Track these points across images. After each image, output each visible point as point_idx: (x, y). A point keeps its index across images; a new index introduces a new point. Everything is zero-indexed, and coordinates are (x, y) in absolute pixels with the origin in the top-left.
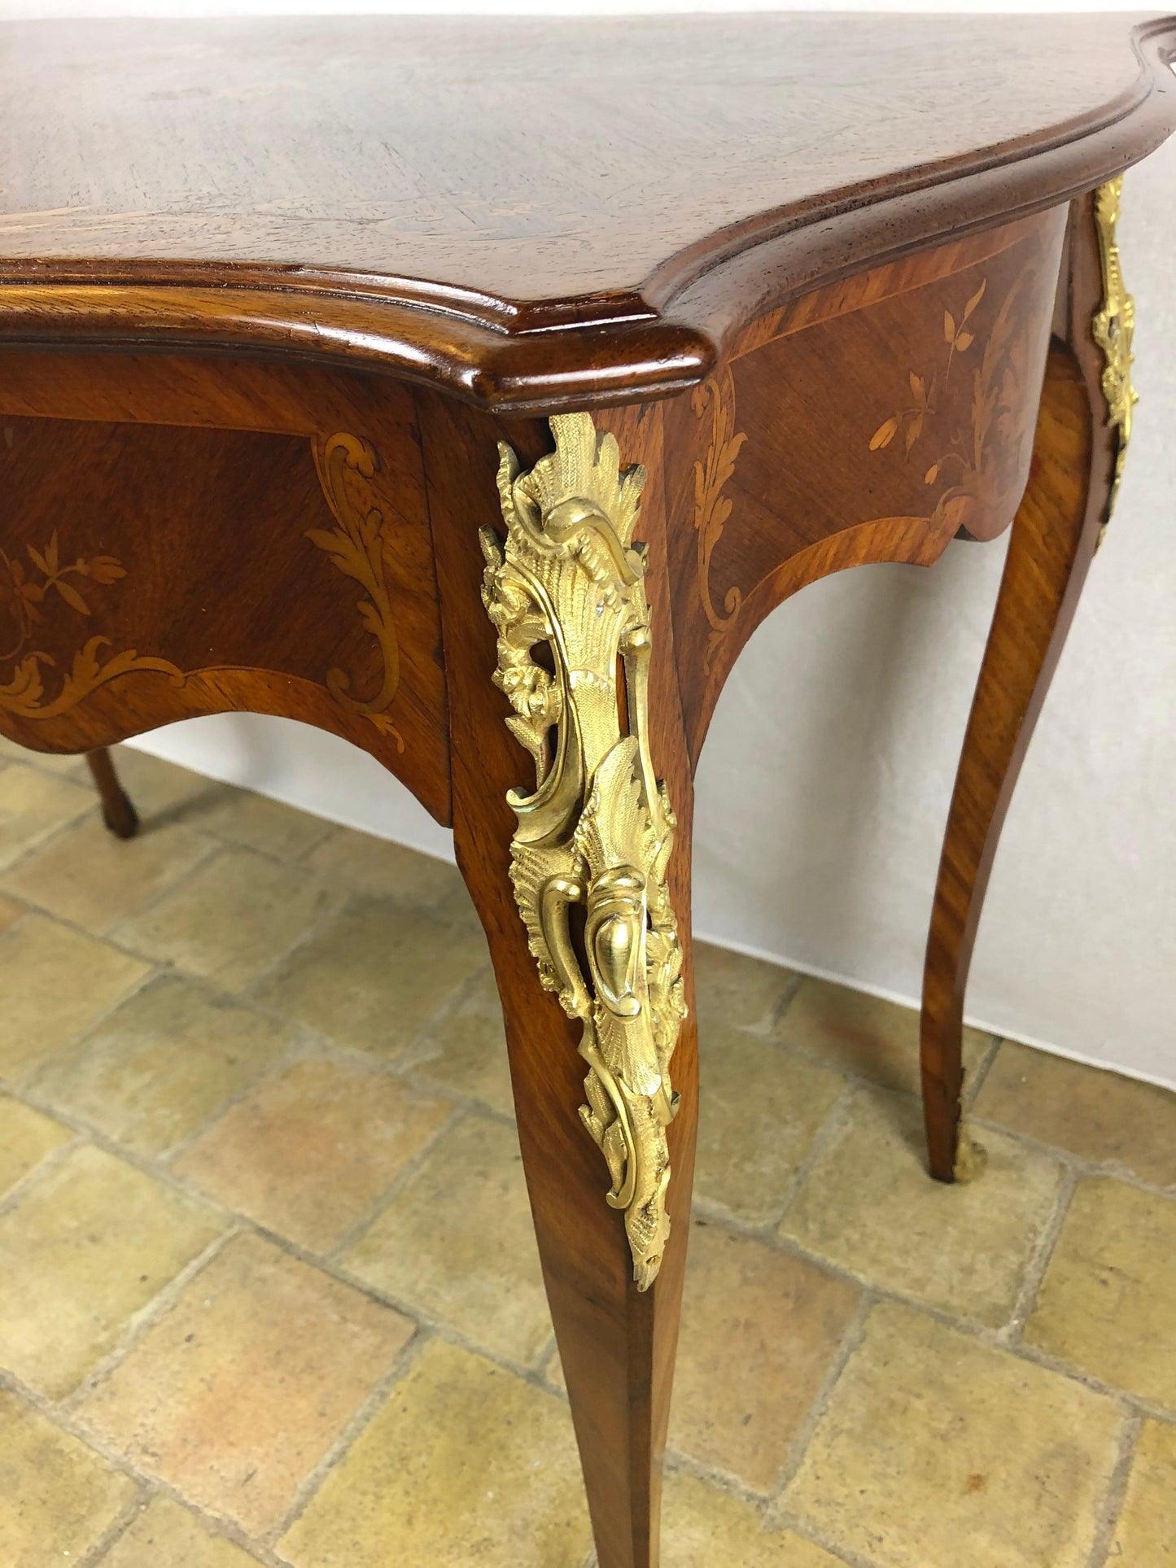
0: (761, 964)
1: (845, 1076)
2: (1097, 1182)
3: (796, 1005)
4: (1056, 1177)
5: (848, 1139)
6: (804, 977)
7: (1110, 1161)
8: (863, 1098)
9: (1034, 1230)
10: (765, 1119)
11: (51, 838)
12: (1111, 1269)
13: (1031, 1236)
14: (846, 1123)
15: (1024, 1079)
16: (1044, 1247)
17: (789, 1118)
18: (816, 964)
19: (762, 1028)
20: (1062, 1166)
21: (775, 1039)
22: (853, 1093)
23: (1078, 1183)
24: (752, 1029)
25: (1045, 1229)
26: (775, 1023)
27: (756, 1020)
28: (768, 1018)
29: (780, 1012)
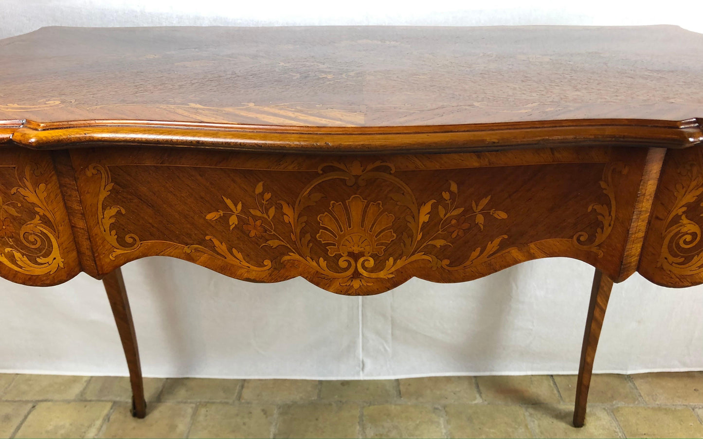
0: (459, 378)
1: (520, 406)
2: (618, 409)
3: (481, 388)
4: (606, 413)
5: (539, 426)
6: (475, 377)
7: (614, 402)
8: (531, 410)
9: (615, 432)
10: (510, 430)
11: (99, 430)
12: (645, 434)
13: (616, 434)
14: (534, 421)
15: (570, 386)
16: (622, 436)
17: (516, 426)
18: (479, 371)
19: (479, 400)
20: (604, 409)
21: (486, 403)
22: (526, 410)
23: (613, 412)
24: (476, 402)
25: (618, 430)
26: (481, 396)
27: (475, 399)
28: (478, 396)
29: (480, 393)
